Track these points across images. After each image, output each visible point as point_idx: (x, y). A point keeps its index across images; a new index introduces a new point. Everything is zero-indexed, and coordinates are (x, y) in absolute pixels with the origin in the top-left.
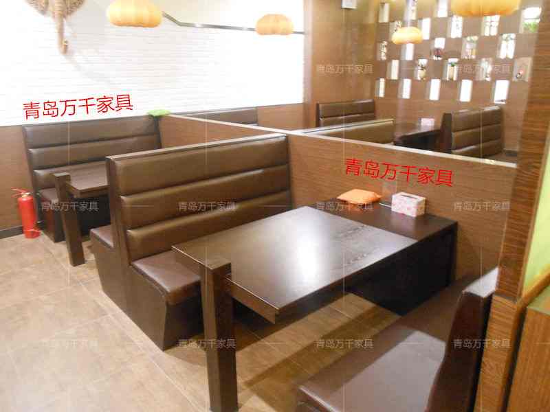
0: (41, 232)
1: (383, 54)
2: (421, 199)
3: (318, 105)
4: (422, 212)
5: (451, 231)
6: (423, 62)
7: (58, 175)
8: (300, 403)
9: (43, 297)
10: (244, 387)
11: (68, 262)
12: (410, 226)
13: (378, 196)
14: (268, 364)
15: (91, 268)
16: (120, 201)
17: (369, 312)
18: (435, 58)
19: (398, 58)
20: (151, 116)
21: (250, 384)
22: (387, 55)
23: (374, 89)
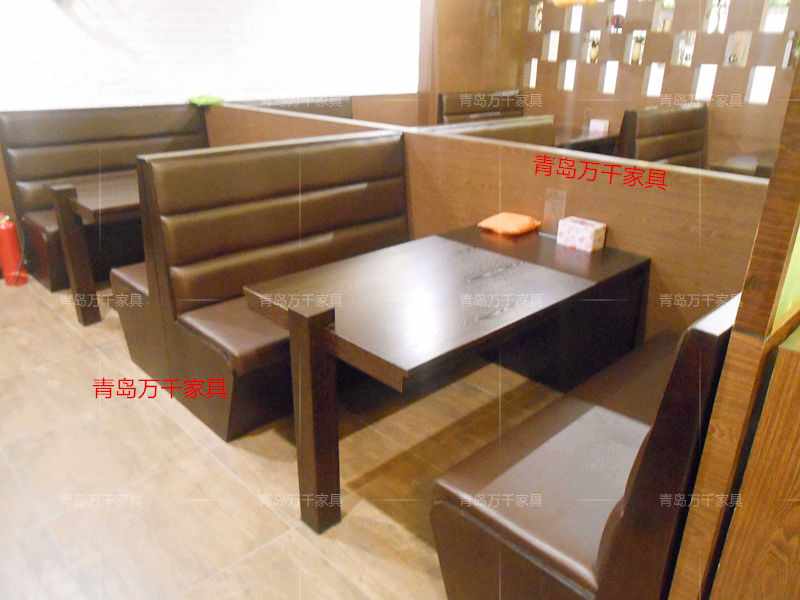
0: (30, 277)
1: (537, 22)
2: (600, 226)
3: (440, 97)
4: (600, 245)
5: (640, 273)
6: (595, 35)
7: (56, 188)
8: (436, 503)
9: (42, 369)
10: (348, 490)
11: (75, 318)
12: (584, 265)
13: (538, 223)
14: (379, 459)
15: (111, 327)
16: (160, 223)
17: (520, 388)
18: (613, 30)
19: (560, 28)
20: (192, 105)
21: (355, 485)
22: (544, 23)
23: (521, 74)
